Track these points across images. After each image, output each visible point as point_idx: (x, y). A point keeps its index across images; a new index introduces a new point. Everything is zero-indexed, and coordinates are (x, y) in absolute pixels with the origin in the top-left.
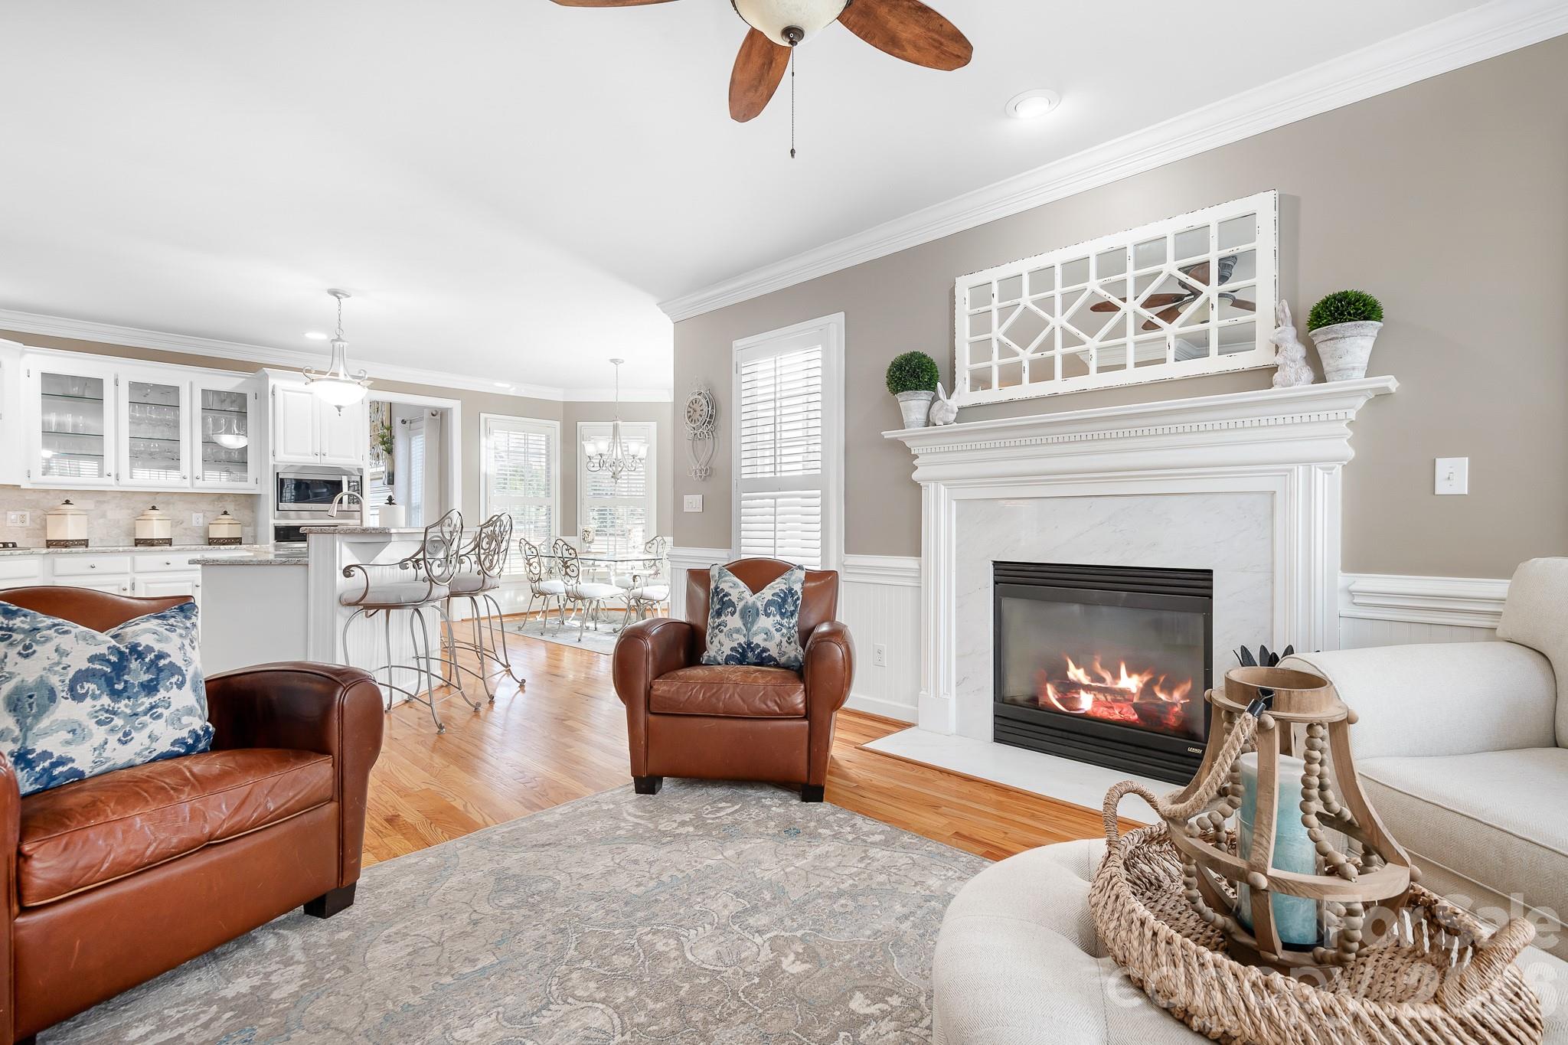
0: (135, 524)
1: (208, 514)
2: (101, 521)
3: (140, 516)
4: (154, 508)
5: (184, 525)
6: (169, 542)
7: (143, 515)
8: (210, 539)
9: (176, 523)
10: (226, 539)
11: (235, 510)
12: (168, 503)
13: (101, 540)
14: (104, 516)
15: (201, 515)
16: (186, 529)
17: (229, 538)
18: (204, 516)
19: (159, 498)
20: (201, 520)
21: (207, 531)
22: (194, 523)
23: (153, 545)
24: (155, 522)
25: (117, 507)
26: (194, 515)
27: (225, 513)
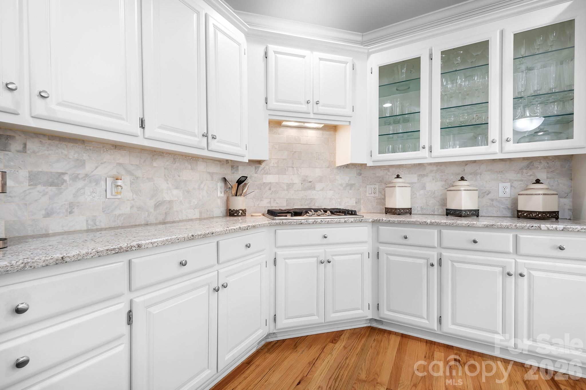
0: (446, 194)
1: (516, 184)
2: (422, 192)
3: (450, 187)
4: (462, 179)
5: (490, 196)
6: (475, 213)
7: (453, 186)
8: (518, 211)
9: (483, 194)
10: (540, 212)
11: (547, 178)
12: (475, 174)
13: (422, 209)
14: (424, 187)
15: (508, 185)
16: (492, 200)
17: (544, 212)
18: (511, 186)
19: (468, 169)
20: (508, 190)
21: (515, 202)
22: (501, 194)
23: (461, 216)
24: (463, 192)
25: (433, 179)
26: (501, 185)
27: (538, 181)
